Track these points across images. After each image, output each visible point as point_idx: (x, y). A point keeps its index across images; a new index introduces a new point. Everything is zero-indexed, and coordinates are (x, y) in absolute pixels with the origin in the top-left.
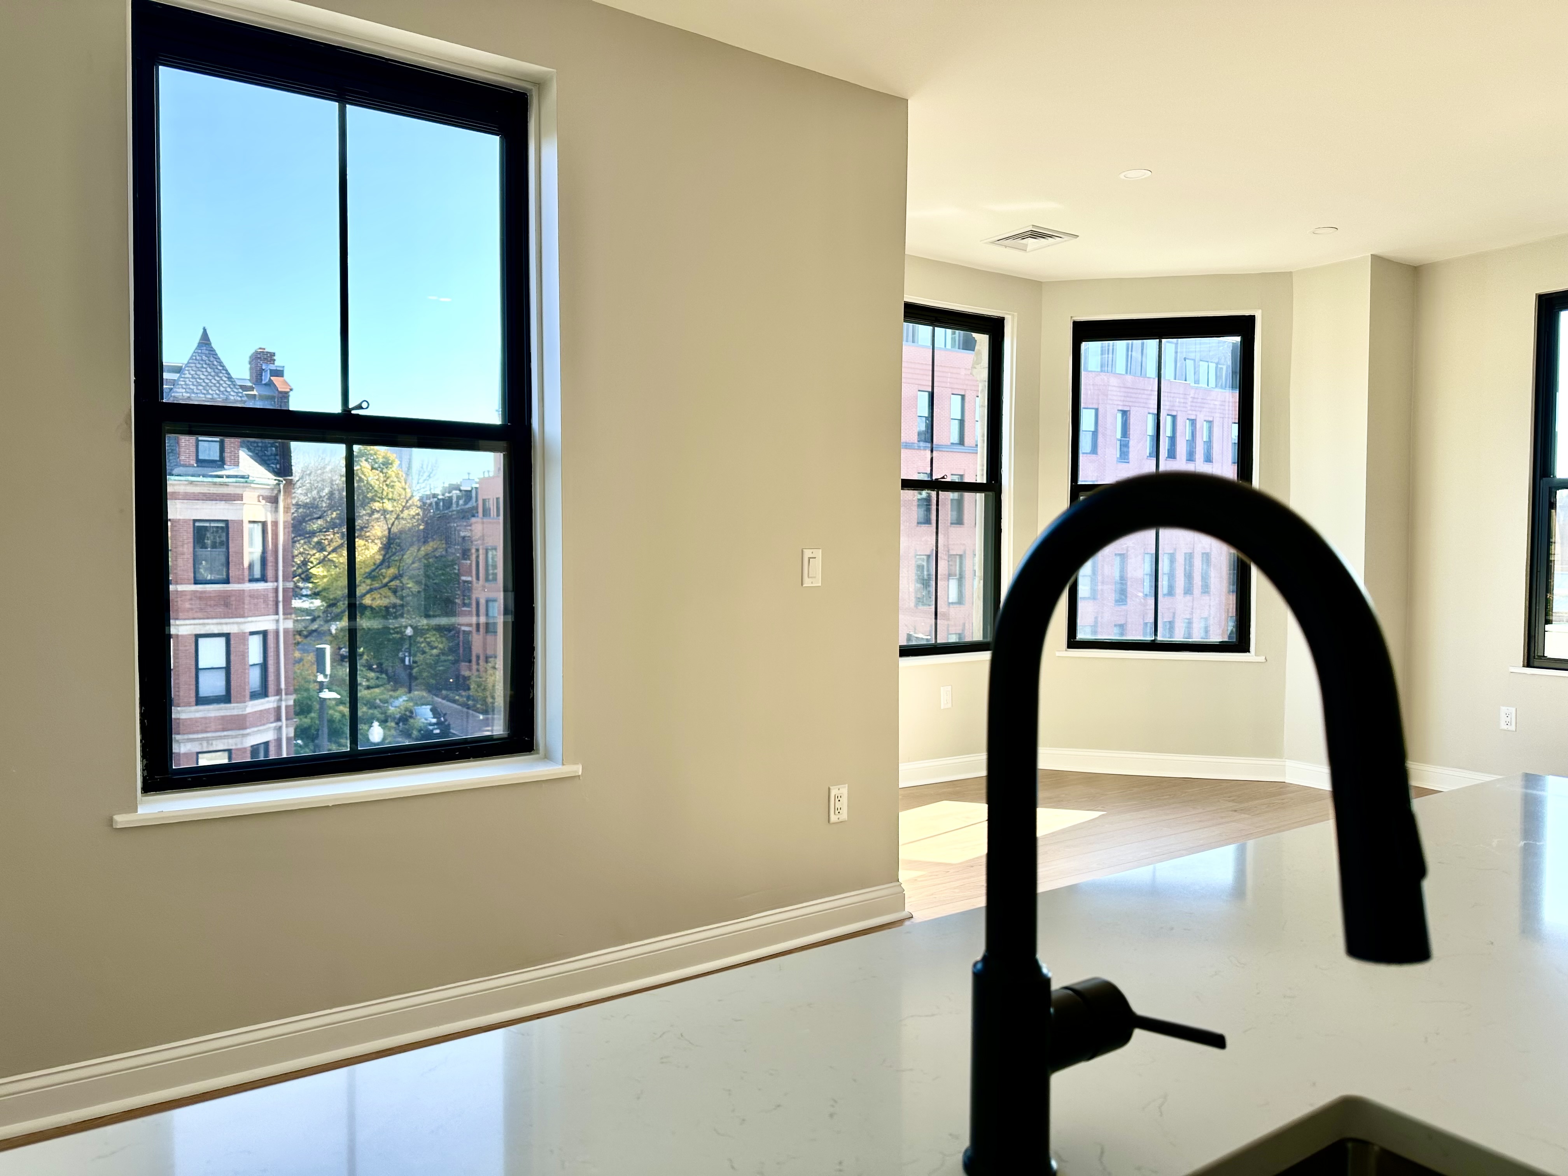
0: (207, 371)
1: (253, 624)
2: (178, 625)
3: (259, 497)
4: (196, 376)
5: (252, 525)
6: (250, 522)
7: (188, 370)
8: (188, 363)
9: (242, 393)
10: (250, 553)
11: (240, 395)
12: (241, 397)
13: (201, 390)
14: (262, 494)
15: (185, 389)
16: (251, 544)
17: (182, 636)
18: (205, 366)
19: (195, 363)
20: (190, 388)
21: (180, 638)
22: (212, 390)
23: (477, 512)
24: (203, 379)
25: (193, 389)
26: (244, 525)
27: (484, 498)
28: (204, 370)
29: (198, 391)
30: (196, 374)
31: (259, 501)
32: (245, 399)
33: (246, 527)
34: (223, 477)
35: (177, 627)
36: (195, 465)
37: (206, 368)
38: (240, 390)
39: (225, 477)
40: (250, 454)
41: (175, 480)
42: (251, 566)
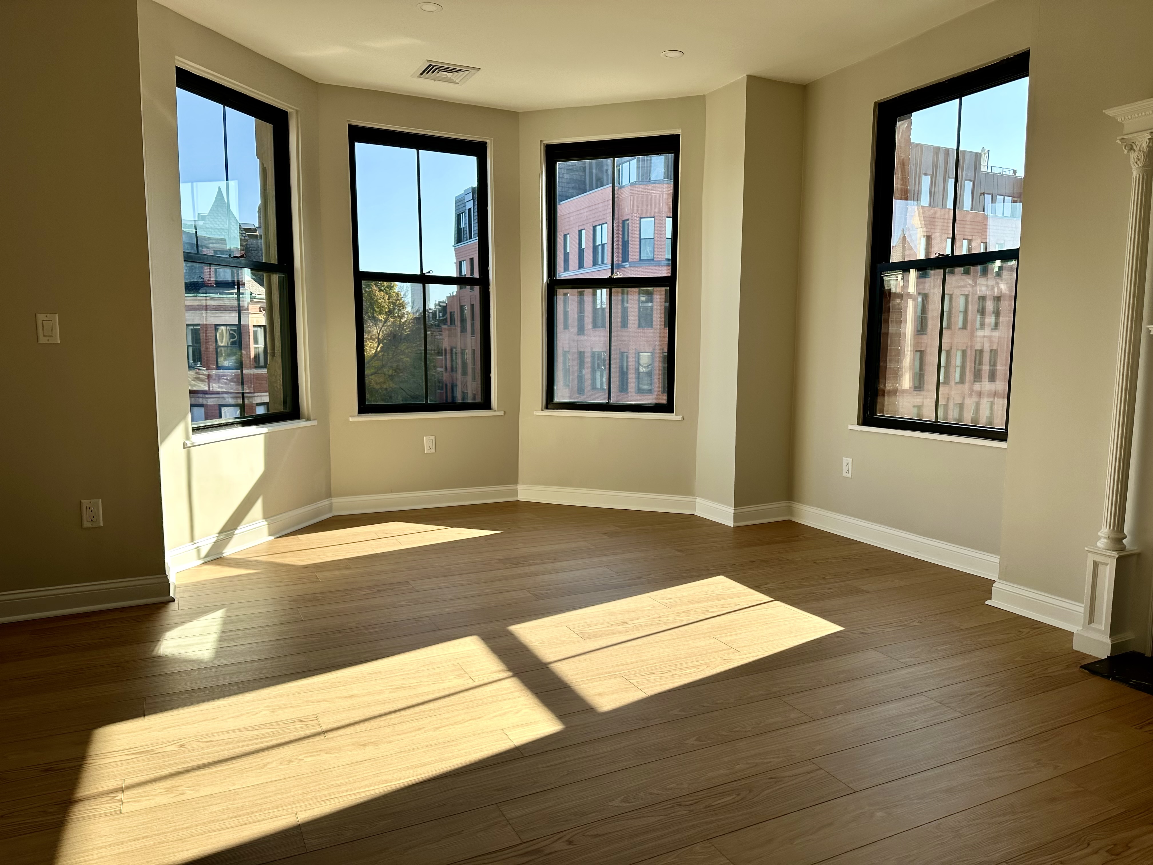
0: (221, 219)
1: (259, 398)
2: (207, 398)
3: (260, 308)
4: (214, 222)
5: (256, 329)
6: (254, 326)
7: (208, 218)
8: (209, 213)
9: (245, 234)
10: (255, 348)
11: (244, 235)
12: (244, 237)
13: (216, 232)
14: (263, 306)
15: (206, 232)
16: (256, 341)
17: (210, 405)
18: (220, 215)
19: (213, 213)
20: (210, 231)
21: (208, 407)
22: (224, 232)
23: (447, 322)
24: (219, 224)
25: (211, 232)
26: (250, 328)
27: (451, 311)
28: (219, 218)
29: (215, 233)
30: (214, 221)
31: (261, 311)
32: (247, 238)
33: (252, 329)
34: (234, 294)
35: (206, 399)
36: (215, 286)
37: (220, 216)
38: (244, 232)
39: (235, 294)
40: (254, 277)
41: (201, 296)
42: (257, 356)
